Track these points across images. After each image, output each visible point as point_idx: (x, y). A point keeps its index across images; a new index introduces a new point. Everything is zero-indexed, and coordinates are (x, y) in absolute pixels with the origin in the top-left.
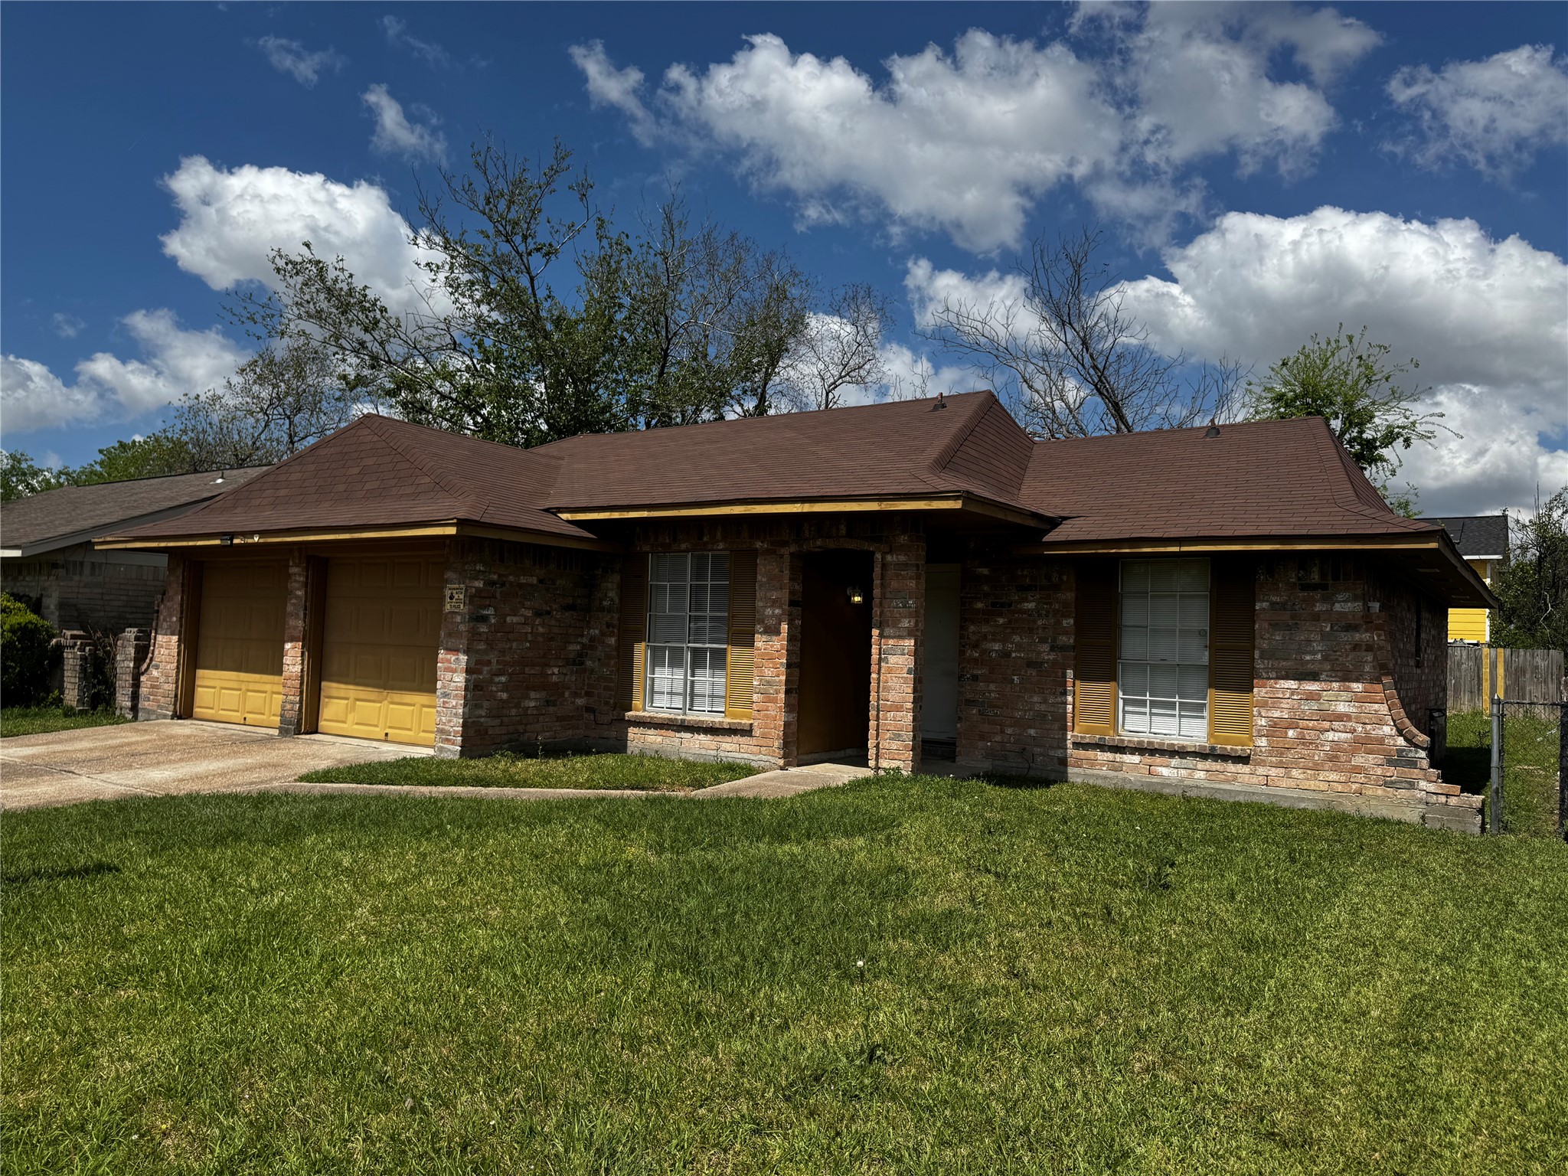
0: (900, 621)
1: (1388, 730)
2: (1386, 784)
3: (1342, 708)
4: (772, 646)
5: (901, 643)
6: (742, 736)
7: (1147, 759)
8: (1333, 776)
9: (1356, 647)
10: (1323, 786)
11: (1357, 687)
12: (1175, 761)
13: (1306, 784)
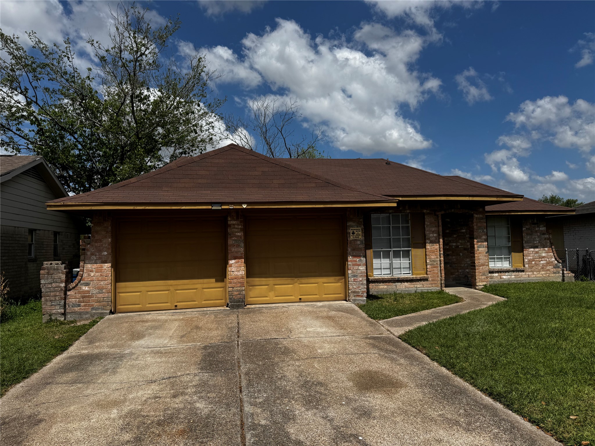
0: (482, 237)
1: (553, 259)
2: (554, 273)
3: (544, 255)
4: (434, 248)
5: (483, 244)
6: (424, 281)
7: (500, 274)
8: (543, 273)
9: (545, 239)
10: (541, 275)
11: (546, 249)
12: (507, 274)
13: (538, 276)
